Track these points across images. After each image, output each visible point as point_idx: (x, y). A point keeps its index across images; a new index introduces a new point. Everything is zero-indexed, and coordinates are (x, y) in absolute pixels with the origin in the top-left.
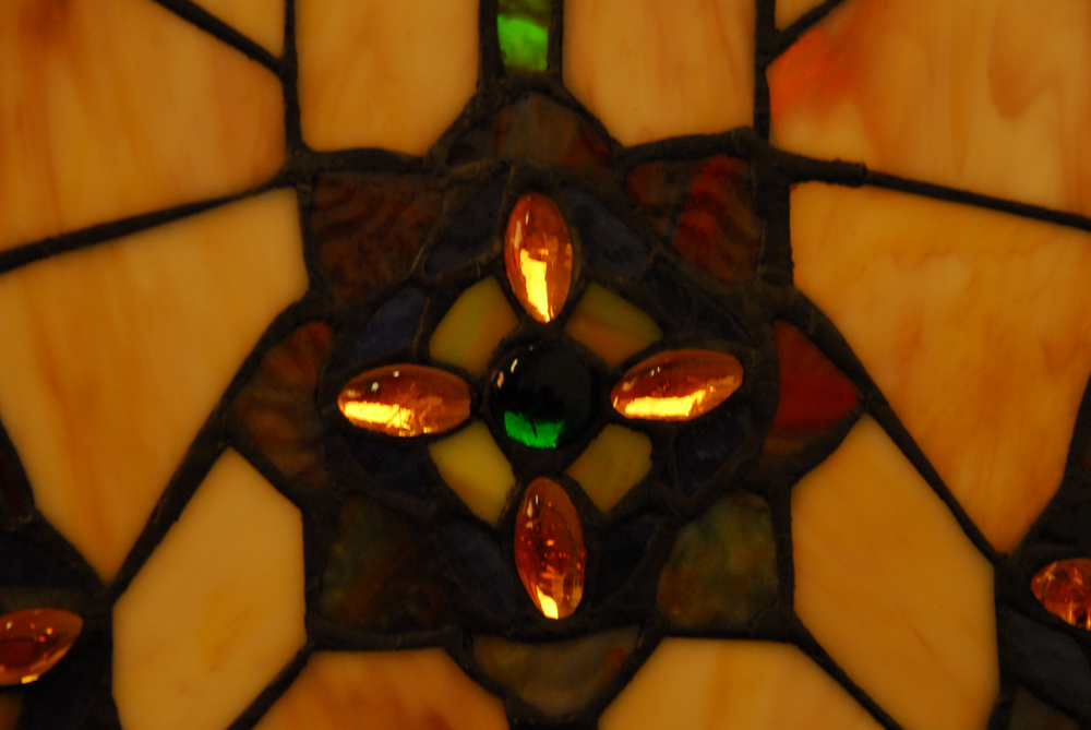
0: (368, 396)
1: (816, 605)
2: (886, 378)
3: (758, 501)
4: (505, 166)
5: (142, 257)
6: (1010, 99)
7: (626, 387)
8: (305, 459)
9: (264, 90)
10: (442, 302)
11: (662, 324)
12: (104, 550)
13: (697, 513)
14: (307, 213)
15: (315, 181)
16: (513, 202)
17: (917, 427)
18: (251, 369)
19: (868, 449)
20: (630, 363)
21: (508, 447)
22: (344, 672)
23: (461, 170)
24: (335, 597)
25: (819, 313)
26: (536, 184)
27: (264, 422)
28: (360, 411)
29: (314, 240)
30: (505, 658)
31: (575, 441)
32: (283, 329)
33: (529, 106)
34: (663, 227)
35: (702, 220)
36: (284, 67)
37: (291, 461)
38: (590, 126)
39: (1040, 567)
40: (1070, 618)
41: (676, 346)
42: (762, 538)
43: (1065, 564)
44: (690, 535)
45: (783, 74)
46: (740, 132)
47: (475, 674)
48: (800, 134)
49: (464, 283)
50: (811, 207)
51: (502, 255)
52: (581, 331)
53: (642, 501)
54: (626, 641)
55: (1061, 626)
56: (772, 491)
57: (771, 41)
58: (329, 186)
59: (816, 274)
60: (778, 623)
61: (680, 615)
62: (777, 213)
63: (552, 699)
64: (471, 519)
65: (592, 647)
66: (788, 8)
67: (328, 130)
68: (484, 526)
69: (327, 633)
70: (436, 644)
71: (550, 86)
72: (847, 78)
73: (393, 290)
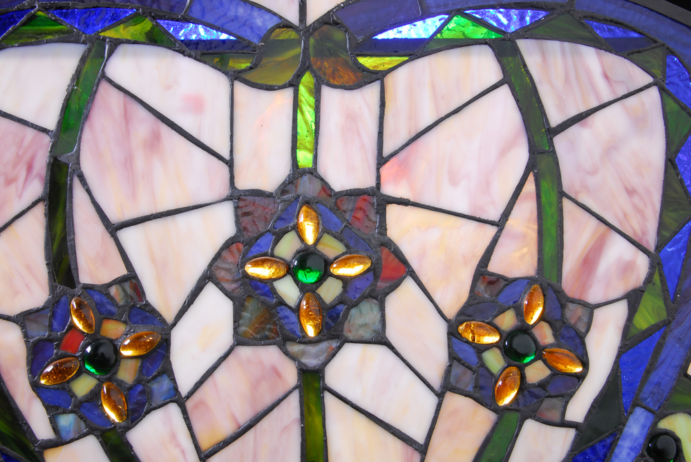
0: (256, 264)
1: (392, 334)
2: (414, 265)
3: (375, 301)
4: (299, 196)
5: (182, 220)
6: (454, 180)
7: (335, 265)
8: (234, 286)
9: (225, 169)
10: (279, 237)
11: (347, 246)
12: (169, 315)
13: (356, 305)
14: (237, 208)
15: (239, 199)
16: (301, 207)
17: (424, 280)
18: (218, 256)
19: (409, 285)
20: (336, 259)
21: (297, 281)
22: (245, 352)
23: (285, 197)
24: (243, 329)
25: (395, 244)
26: (307, 203)
27: (221, 274)
28: (252, 270)
29: (240, 215)
30: (295, 348)
31: (320, 282)
32: (228, 245)
33: (306, 178)
34: (348, 216)
35: (359, 214)
36: (230, 163)
37: (230, 287)
38: (326, 186)
39: (461, 323)
40: (470, 340)
41: (351, 253)
42: (376, 314)
43: (468, 323)
44: (353, 311)
45: (385, 170)
46: (372, 188)
47: (286, 353)
48: (389, 189)
49: (286, 232)
50: (392, 211)
51: (297, 224)
52: (320, 247)
53: (341, 300)
54: (334, 344)
55: (467, 342)
56: (379, 298)
57: (382, 161)
58: (242, 200)
59: (394, 232)
60: (380, 339)
61: (351, 336)
62: (382, 214)
63: (311, 362)
64: (286, 305)
65: (324, 345)
66: (387, 151)
67: (243, 183)
68: (290, 308)
69: (240, 340)
70: (274, 344)
71: (313, 172)
72: (405, 171)
73: (262, 235)
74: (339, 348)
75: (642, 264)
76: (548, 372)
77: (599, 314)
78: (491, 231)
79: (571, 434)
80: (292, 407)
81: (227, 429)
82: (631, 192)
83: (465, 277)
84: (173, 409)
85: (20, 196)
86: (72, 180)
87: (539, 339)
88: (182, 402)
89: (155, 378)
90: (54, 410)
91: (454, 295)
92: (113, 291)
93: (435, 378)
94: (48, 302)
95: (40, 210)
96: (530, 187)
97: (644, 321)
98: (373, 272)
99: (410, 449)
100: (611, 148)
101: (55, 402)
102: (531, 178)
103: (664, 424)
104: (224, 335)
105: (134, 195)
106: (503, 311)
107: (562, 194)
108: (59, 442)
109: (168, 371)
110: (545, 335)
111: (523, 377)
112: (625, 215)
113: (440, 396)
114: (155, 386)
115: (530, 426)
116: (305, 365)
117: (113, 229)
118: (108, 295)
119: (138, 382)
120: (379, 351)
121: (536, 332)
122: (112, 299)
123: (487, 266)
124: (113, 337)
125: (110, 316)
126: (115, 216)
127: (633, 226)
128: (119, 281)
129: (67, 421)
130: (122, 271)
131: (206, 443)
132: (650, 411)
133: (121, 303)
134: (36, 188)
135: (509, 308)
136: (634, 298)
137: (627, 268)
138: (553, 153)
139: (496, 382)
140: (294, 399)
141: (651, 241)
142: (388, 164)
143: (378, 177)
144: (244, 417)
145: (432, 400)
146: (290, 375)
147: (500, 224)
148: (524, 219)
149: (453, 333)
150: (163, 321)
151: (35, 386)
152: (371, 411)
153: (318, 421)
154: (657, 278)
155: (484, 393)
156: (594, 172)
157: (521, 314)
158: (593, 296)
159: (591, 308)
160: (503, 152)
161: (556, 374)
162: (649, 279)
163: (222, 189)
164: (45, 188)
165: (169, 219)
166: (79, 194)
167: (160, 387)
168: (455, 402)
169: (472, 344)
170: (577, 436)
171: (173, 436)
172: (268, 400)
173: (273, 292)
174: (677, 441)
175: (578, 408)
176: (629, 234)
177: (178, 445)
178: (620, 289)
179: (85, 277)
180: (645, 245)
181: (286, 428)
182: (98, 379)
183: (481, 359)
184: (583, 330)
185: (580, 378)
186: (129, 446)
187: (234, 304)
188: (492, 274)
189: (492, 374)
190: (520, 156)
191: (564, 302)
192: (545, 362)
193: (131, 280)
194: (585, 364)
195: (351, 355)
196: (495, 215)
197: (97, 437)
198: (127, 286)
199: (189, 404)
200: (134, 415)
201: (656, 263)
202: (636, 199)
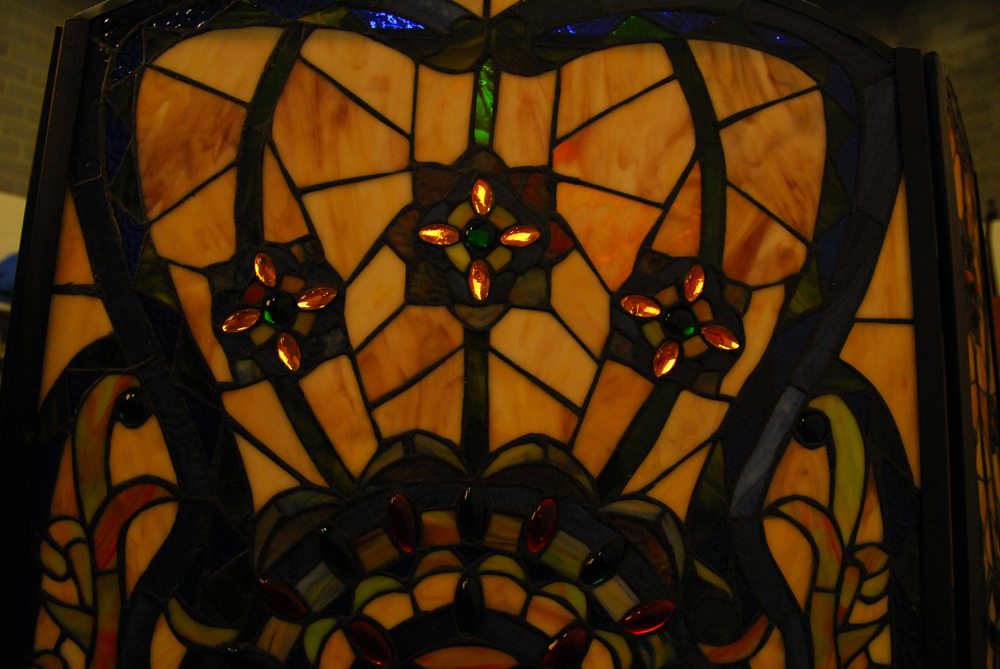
1: (557, 302)
2: (582, 239)
3: (542, 271)
4: (474, 171)
5: (363, 188)
6: (623, 164)
8: (409, 249)
9: (404, 144)
10: (452, 207)
11: (516, 218)
12: (345, 274)
13: (523, 273)
14: (414, 180)
16: (475, 181)
17: (590, 254)
18: (394, 222)
19: (575, 257)
20: (506, 229)
21: (468, 248)
22: (415, 311)
23: (461, 170)
24: (413, 290)
25: (563, 219)
26: (484, 175)
27: (397, 238)
29: (416, 187)
30: (464, 311)
31: (490, 249)
32: (405, 211)
33: (482, 155)
34: (519, 191)
35: (531, 191)
36: (410, 137)
37: (404, 250)
38: (500, 161)
39: (624, 297)
40: (632, 313)
41: (520, 224)
42: (541, 283)
43: (631, 297)
44: (520, 279)
45: (558, 151)
46: (544, 167)
47: (455, 314)
48: (561, 168)
49: (459, 203)
50: (563, 190)
51: (471, 195)
52: (492, 218)
53: (508, 268)
54: (500, 308)
55: (629, 314)
56: (547, 268)
57: (554, 141)
58: (417, 170)
59: (563, 208)
60: (545, 306)
61: (517, 302)
62: (553, 192)
63: (477, 323)
64: (456, 270)
65: (490, 309)
66: (562, 131)
67: (425, 154)
68: (460, 272)
69: (411, 299)
70: (443, 305)
71: (489, 149)
72: (576, 154)
73: (438, 203)
74: (505, 312)
75: (800, 250)
76: (704, 348)
77: (759, 297)
78: (656, 213)
79: (724, 407)
80: (456, 367)
81: (392, 381)
82: (792, 185)
83: (629, 252)
84: (344, 362)
85: (216, 161)
86: (263, 148)
87: (698, 316)
88: (352, 354)
89: (329, 330)
90: (232, 358)
91: (618, 267)
92: (296, 250)
93: (595, 341)
94: (234, 257)
95: (231, 176)
96: (695, 174)
97: (799, 306)
98: (542, 243)
99: (569, 411)
100: (774, 143)
101: (237, 348)
102: (697, 166)
103: (815, 404)
104: (396, 296)
105: (319, 164)
106: (664, 288)
107: (726, 183)
108: (237, 384)
109: (341, 325)
110: (705, 312)
111: (681, 351)
112: (786, 206)
113: (600, 362)
114: (329, 339)
115: (685, 399)
116: (471, 326)
117: (298, 193)
118: (289, 253)
119: (312, 333)
120: (541, 319)
121: (696, 309)
122: (294, 257)
123: (651, 244)
124: (292, 291)
125: (290, 272)
126: (301, 178)
127: (794, 215)
128: (301, 241)
129: (243, 366)
130: (304, 231)
131: (373, 393)
132: (802, 391)
133: (301, 261)
134: (229, 155)
135: (670, 285)
136: (790, 284)
137: (785, 255)
138: (719, 144)
139: (655, 354)
140: (459, 359)
141: (809, 230)
142: (560, 146)
143: (551, 157)
144: (409, 373)
145: (588, 368)
146: (456, 334)
147: (666, 206)
148: (688, 203)
149: (615, 306)
150: (339, 278)
151: (217, 332)
152: (532, 371)
153: (481, 379)
154: (813, 266)
155: (643, 363)
156: (757, 164)
157: (682, 290)
158: (754, 277)
159: (750, 291)
160: (671, 141)
161: (713, 350)
162: (806, 267)
163: (400, 159)
164: (239, 154)
166: (269, 161)
167: (332, 340)
168: (616, 371)
169: (634, 317)
170: (730, 409)
171: (343, 387)
172: (434, 357)
173: (445, 257)
174: (827, 420)
175: (733, 384)
176: (789, 222)
177: (346, 394)
178: (776, 274)
179: (270, 236)
180: (803, 234)
181: (450, 385)
182: (276, 329)
183: (641, 330)
184: (741, 310)
185: (735, 355)
186: (301, 393)
187: (407, 267)
188: (656, 253)
189: (651, 345)
190: (687, 146)
191: (723, 282)
192: (703, 337)
193: (312, 240)
194: (742, 342)
195: (516, 319)
196: (660, 196)
197: (272, 383)
198: (308, 244)
199: (360, 357)
200: (310, 363)
201: (811, 254)
202: (796, 192)
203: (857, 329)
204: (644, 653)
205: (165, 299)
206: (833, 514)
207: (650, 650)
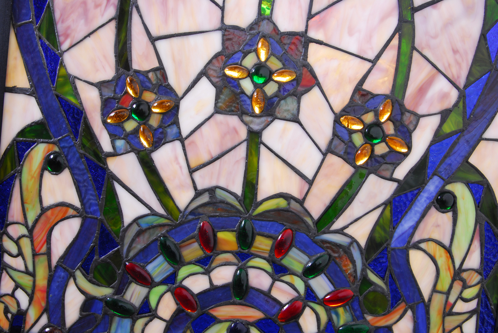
0: (231, 69)
1: (302, 118)
2: (321, 80)
3: (295, 98)
4: (259, 32)
5: (191, 38)
6: (351, 33)
7: (275, 75)
8: (217, 80)
9: (219, 11)
10: (245, 55)
11: (283, 64)
12: (180, 92)
13: (284, 98)
14: (223, 35)
15: (225, 30)
16: (260, 39)
17: (325, 89)
18: (210, 62)
19: (316, 90)
20: (276, 71)
21: (253, 81)
22: (219, 117)
23: (252, 32)
24: (220, 104)
25: (311, 67)
26: (264, 37)
27: (211, 72)
28: (228, 72)
29: (224, 40)
30: (247, 119)
31: (265, 83)
32: (216, 56)
33: (265, 22)
34: (286, 47)
35: (293, 47)
36: (222, 9)
37: (215, 80)
38: (276, 28)
39: (342, 116)
40: (346, 126)
41: (285, 69)
42: (295, 105)
43: (347, 116)
44: (282, 102)
45: (311, 22)
46: (302, 32)
47: (242, 121)
48: (312, 34)
49: (250, 52)
50: (312, 47)
51: (257, 48)
52: (268, 63)
53: (276, 95)
54: (270, 119)
55: (344, 127)
56: (298, 96)
57: (310, 16)
58: (227, 31)
59: (311, 60)
60: (296, 120)
61: (279, 116)
62: (306, 48)
63: (256, 127)
64: (245, 94)
65: (263, 119)
66: (314, 11)
67: (229, 21)
68: (247, 96)
69: (218, 110)
70: (236, 115)
71: (269, 19)
72: (322, 24)
73: (236, 52)
74: (272, 121)
75: (454, 94)
76: (387, 150)
77: (423, 121)
78: (368, 65)
79: (394, 185)
80: (242, 151)
81: (205, 158)
82: (455, 52)
83: (349, 90)
84: (178, 144)
85: (103, 15)
86: (132, 9)
87: (386, 131)
88: (182, 141)
89: (169, 126)
90: (113, 137)
91: (341, 98)
92: (150, 75)
93: (323, 145)
94: (114, 77)
95: (113, 25)
96: (395, 42)
97: (448, 128)
98: (296, 81)
99: (304, 182)
100: (448, 24)
101: (115, 133)
102: (397, 36)
103: (449, 187)
104: (210, 108)
105: (166, 21)
106: (367, 112)
107: (414, 48)
108: (114, 154)
109: (176, 123)
110: (390, 129)
111: (373, 151)
112: (449, 65)
113: (325, 155)
114: (169, 130)
115: (372, 178)
116: (252, 129)
117: (153, 40)
118: (147, 77)
119: (160, 127)
120: (294, 126)
121: (384, 126)
122: (149, 79)
123: (362, 85)
124: (149, 101)
125: (147, 89)
126: (155, 33)
127: (453, 72)
128: (154, 70)
129: (120, 143)
130: (157, 65)
131: (193, 164)
132: (442, 179)
133: (154, 82)
134: (111, 12)
135: (371, 111)
136: (445, 115)
137: (444, 96)
138: (412, 22)
139: (357, 151)
140: (244, 146)
141: (462, 83)
142: (314, 19)
143: (307, 26)
144: (215, 153)
145: (320, 157)
146: (243, 133)
147: (374, 62)
148: (388, 61)
149: (337, 121)
150: (176, 95)
151: (105, 123)
152: (285, 158)
153: (255, 160)
154: (461, 104)
155: (349, 156)
156: (435, 37)
157: (377, 115)
158: (421, 110)
159: (419, 117)
160: (383, 19)
161: (392, 151)
162: (456, 105)
163: (216, 23)
164: (117, 12)
165: (185, 37)
166: (135, 17)
167: (171, 131)
168: (332, 159)
169: (347, 129)
170: (398, 187)
171: (176, 159)
172: (230, 146)
173: (238, 86)
174: (455, 197)
175: (401, 172)
176: (450, 76)
177: (178, 163)
178: (438, 108)
179: (136, 66)
180: (458, 84)
181: (237, 162)
182: (139, 123)
183: (350, 137)
184: (412, 129)
185: (405, 155)
186: (152, 161)
187: (216, 90)
188: (365, 90)
189: (355, 147)
190: (393, 22)
191: (403, 111)
192: (387, 144)
193: (160, 70)
194: (410, 148)
195: (278, 126)
196: (371, 56)
197: (136, 154)
198: (158, 73)
199: (186, 142)
200: (157, 144)
201: (462, 96)
202: (458, 56)
203: (482, 144)
204: (334, 317)
205: (72, 99)
206: (451, 250)
207: (337, 314)
